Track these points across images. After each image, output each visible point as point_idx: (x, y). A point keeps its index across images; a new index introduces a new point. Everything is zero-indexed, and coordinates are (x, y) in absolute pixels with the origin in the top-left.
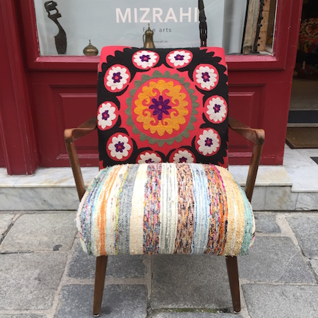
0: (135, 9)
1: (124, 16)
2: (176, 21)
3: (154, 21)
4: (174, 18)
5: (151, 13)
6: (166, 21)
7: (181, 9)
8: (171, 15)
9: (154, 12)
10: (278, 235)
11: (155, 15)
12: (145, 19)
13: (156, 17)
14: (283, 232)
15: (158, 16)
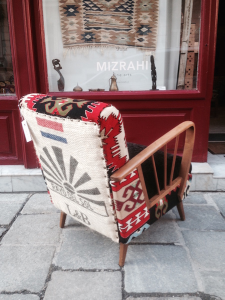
0: (109, 63)
1: (102, 66)
2: (134, 69)
3: (121, 69)
4: (133, 67)
5: (119, 64)
6: (128, 69)
7: (138, 62)
8: (131, 66)
9: (121, 64)
10: (205, 205)
11: (121, 66)
12: (115, 68)
13: (122, 67)
14: (208, 203)
15: (123, 66)
